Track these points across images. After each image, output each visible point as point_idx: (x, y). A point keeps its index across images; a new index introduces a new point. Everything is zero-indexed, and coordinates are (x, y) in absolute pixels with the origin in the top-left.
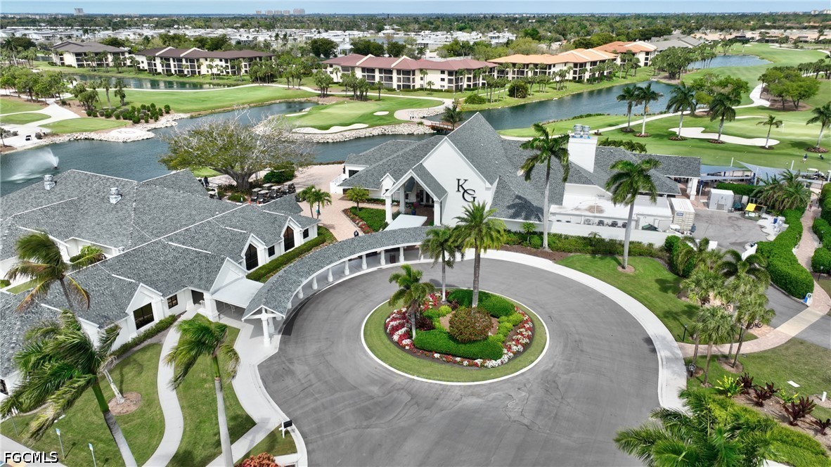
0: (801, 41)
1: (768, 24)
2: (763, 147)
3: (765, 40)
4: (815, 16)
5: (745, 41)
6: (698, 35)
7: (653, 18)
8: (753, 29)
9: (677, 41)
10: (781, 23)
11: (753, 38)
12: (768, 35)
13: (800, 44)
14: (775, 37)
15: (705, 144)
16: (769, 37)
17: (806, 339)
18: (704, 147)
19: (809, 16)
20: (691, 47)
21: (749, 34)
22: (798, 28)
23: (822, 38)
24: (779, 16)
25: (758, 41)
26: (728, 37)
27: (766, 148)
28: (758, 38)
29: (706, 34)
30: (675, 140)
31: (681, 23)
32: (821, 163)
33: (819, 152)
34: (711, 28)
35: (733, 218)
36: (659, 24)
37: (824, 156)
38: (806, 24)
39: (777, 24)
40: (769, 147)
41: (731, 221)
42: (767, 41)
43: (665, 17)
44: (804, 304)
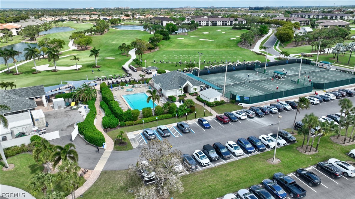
0: (84, 20)
1: (71, 13)
2: (76, 70)
3: (71, 20)
4: (88, 10)
5: (63, 21)
6: (43, 18)
7: (20, 11)
8: (66, 15)
9: (32, 22)
10: (76, 13)
11: (66, 19)
12: (72, 18)
13: (84, 21)
14: (75, 19)
15: (50, 73)
16: (72, 19)
17: (107, 169)
18: (50, 75)
19: (85, 10)
20: (39, 24)
21: (64, 18)
22: (82, 15)
23: (91, 18)
24: (75, 10)
25: (68, 20)
26: (56, 19)
27: (77, 70)
28: (68, 19)
29: (46, 18)
30: (35, 73)
31: (34, 13)
32: (99, 72)
33: (98, 68)
34: (48, 15)
35: (67, 111)
36: (23, 14)
37: (100, 69)
38: (85, 13)
39: (74, 13)
40: (78, 69)
41: (66, 113)
42: (72, 20)
43: (27, 11)
44: (103, 149)
